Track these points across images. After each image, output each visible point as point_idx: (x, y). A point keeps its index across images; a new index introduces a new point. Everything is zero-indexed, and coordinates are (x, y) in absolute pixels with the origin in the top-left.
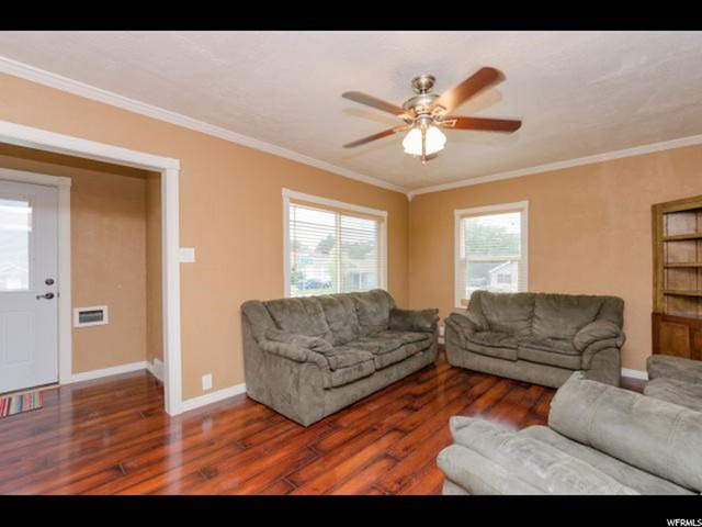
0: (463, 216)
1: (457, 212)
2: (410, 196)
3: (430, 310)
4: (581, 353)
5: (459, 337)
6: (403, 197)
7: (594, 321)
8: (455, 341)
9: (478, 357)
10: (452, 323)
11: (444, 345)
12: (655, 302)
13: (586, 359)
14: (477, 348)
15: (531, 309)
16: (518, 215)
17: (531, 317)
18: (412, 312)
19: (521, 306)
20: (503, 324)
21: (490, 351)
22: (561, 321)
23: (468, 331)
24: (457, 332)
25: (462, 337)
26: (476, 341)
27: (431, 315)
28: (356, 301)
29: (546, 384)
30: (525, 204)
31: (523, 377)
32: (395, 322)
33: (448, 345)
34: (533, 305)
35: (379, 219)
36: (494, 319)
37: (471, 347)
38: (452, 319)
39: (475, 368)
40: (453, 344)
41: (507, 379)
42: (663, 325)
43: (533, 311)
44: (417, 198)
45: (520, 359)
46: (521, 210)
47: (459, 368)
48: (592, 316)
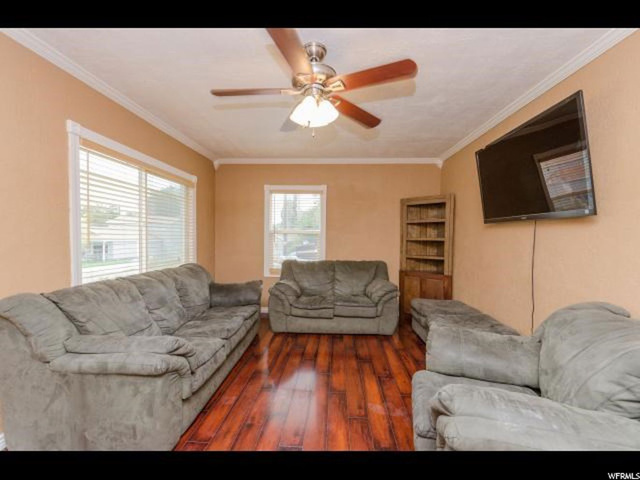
0: (271, 192)
1: (267, 188)
2: (216, 163)
3: (254, 282)
4: (376, 305)
5: (283, 305)
6: (209, 163)
7: (374, 279)
8: (280, 309)
9: (300, 320)
10: (277, 293)
11: (268, 315)
12: (401, 264)
13: (380, 308)
14: (300, 312)
15: (332, 273)
16: (318, 196)
17: (333, 280)
18: (235, 285)
19: (326, 271)
20: (313, 288)
21: (312, 313)
22: (354, 281)
23: (292, 298)
24: (281, 300)
25: (287, 303)
26: (301, 306)
27: (254, 286)
28: (175, 280)
29: (352, 333)
30: (324, 188)
31: (337, 331)
32: (217, 299)
33: (273, 314)
34: (334, 271)
35: (187, 184)
36: (306, 284)
37: (295, 311)
38: (277, 289)
39: (298, 331)
40: (277, 312)
41: (324, 334)
42: (406, 278)
43: (334, 276)
44: (222, 166)
45: (335, 316)
46: (321, 192)
47: (283, 333)
48: (372, 276)
